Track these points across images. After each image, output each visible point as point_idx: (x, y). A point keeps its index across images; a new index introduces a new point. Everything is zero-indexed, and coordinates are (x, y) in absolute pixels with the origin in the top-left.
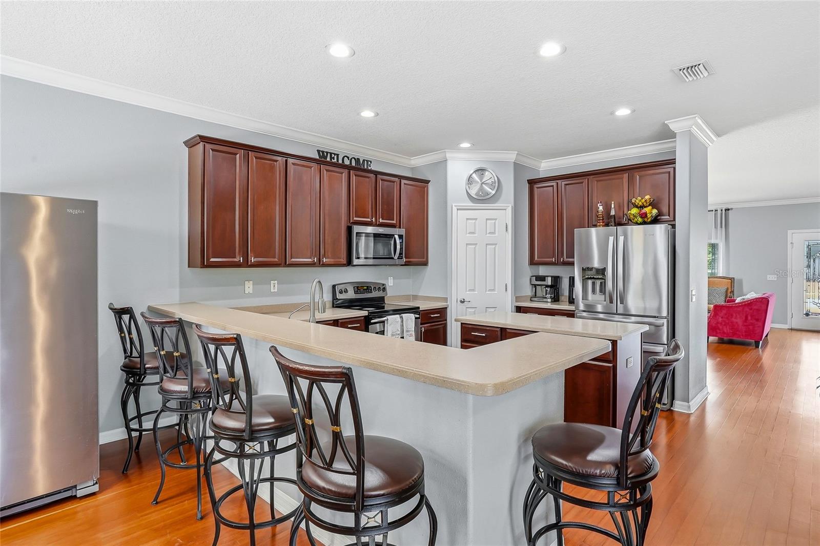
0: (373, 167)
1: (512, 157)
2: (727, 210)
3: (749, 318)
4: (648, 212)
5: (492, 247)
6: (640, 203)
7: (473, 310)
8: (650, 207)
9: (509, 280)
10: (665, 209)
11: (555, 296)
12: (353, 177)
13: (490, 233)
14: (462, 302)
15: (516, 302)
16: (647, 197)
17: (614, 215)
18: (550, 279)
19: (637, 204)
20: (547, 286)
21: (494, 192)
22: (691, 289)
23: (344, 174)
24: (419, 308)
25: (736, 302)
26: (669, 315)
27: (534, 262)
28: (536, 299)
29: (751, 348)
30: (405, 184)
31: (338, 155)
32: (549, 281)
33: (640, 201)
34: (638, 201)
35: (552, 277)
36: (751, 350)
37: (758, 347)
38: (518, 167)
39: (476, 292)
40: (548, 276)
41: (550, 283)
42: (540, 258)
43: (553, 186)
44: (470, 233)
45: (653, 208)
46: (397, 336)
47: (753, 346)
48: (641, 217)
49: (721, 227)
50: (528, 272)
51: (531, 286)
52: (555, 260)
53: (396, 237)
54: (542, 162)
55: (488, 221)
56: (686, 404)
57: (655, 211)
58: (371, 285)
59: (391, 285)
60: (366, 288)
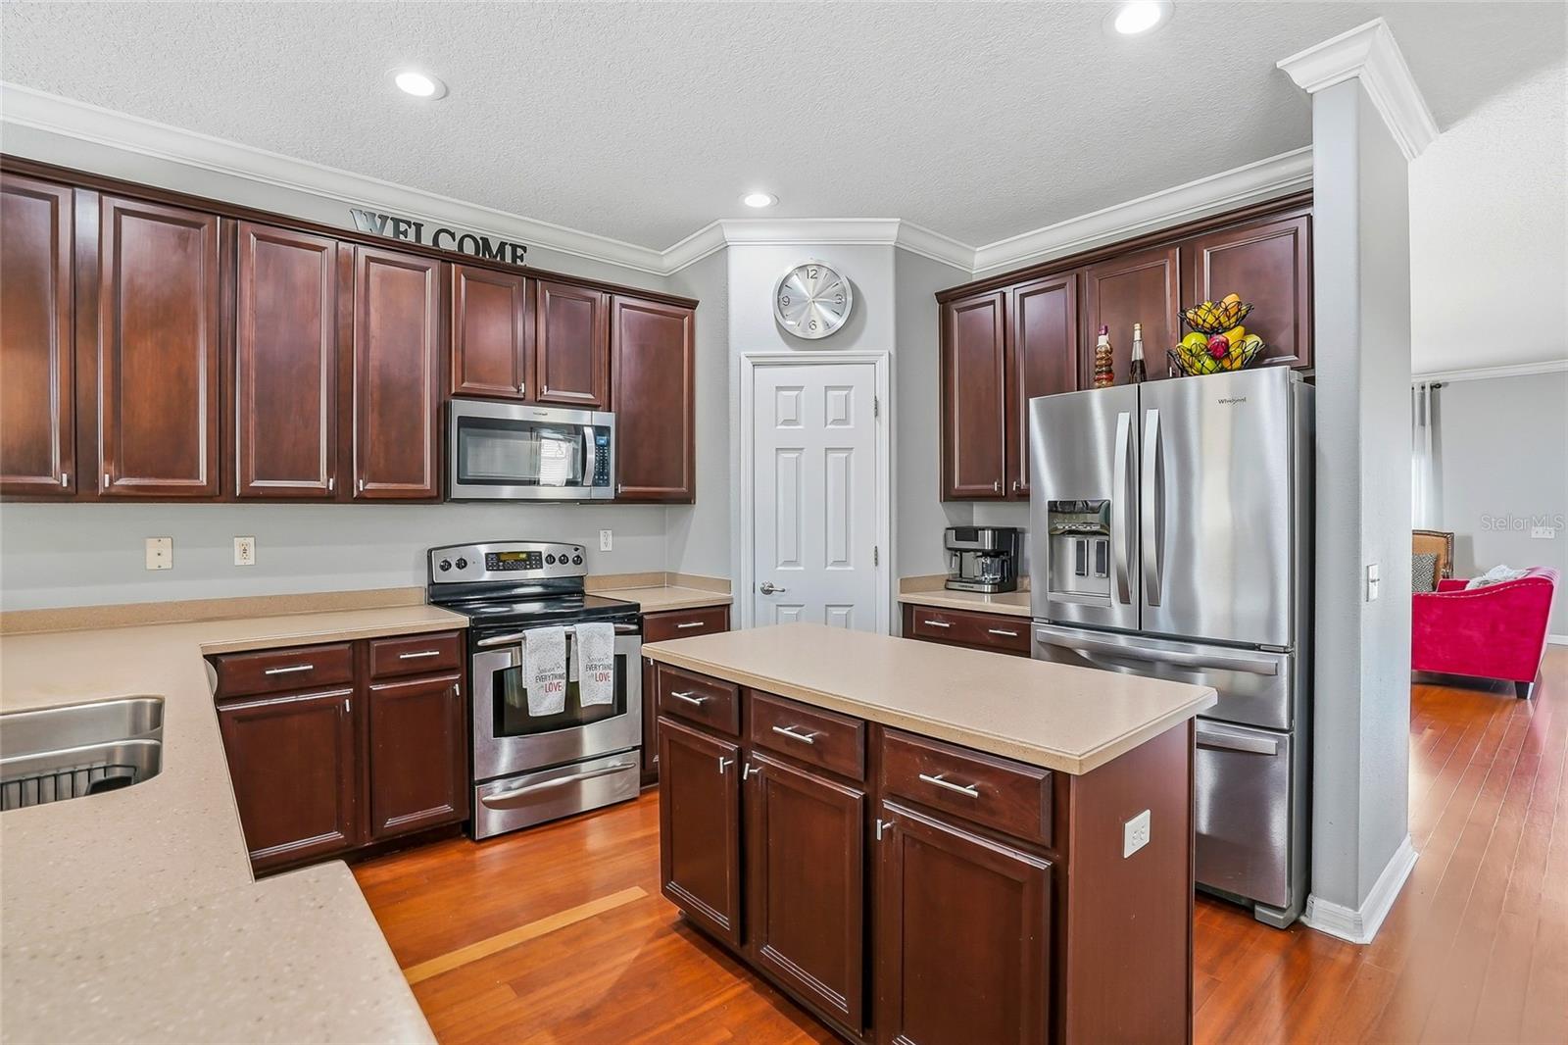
0: (530, 261)
1: (887, 231)
2: (1436, 387)
3: (1502, 627)
4: (1231, 343)
5: (841, 455)
6: (1210, 319)
7: (794, 611)
8: (1240, 330)
9: (884, 541)
10: (1284, 338)
11: (1003, 578)
12: (458, 280)
13: (835, 421)
14: (768, 592)
15: (902, 592)
16: (1231, 299)
17: (1141, 361)
18: (988, 534)
19: (1200, 321)
20: (986, 554)
21: (840, 322)
22: (1364, 564)
23: (429, 273)
24: (637, 607)
25: (1469, 588)
26: (1296, 643)
27: (954, 493)
28: (956, 585)
29: (1505, 697)
30: (623, 306)
31: (418, 226)
32: (987, 541)
33: (1210, 311)
34: (1205, 315)
35: (994, 530)
36: (1507, 703)
37: (1525, 698)
38: (903, 257)
39: (802, 568)
40: (983, 529)
41: (988, 546)
42: (963, 484)
43: (993, 302)
44: (786, 422)
45: (1246, 333)
46: (555, 681)
47: (1510, 693)
48: (1214, 358)
49: (1423, 424)
50: (938, 518)
51: (948, 553)
52: (1000, 488)
53: (589, 432)
54: (974, 252)
55: (830, 393)
56: (1349, 912)
57: (1253, 341)
58: (542, 548)
59: (607, 549)
60: (524, 556)
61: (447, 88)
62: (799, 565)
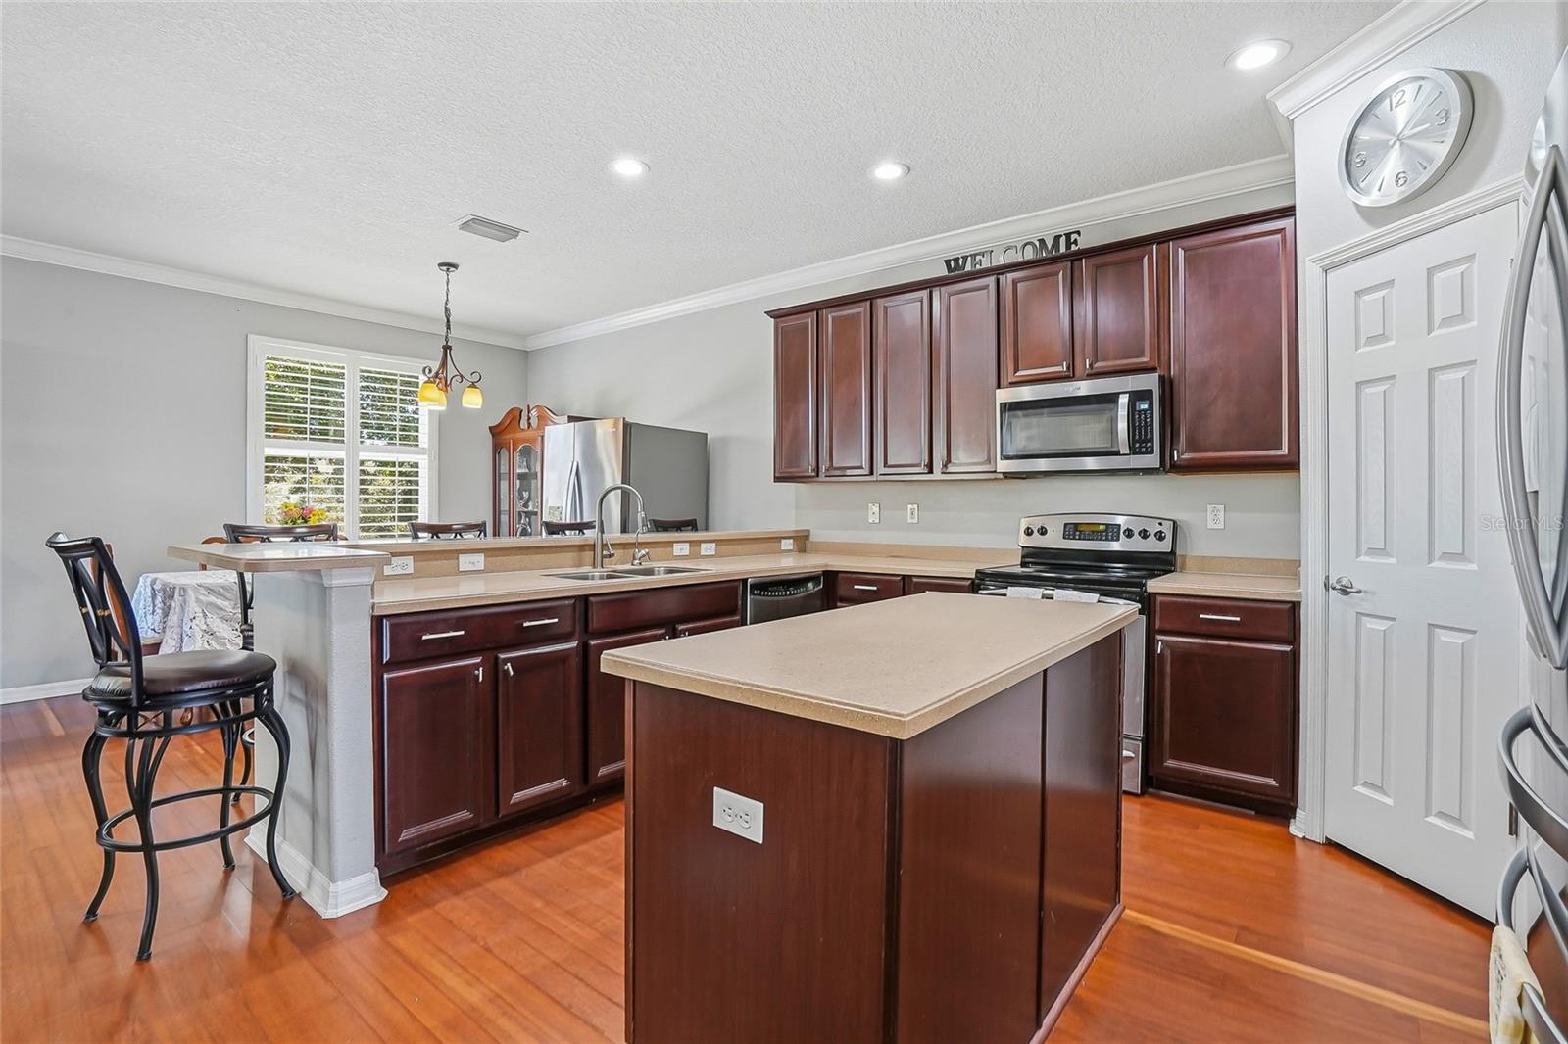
7: (1381, 625)
12: (1008, 287)
14: (1344, 590)
23: (990, 288)
30: (1186, 249)
44: (1372, 341)
53: (1122, 399)
55: (1437, 277)
58: (1120, 520)
59: (1216, 527)
60: (1102, 527)
61: (906, 166)
62: (1389, 555)
